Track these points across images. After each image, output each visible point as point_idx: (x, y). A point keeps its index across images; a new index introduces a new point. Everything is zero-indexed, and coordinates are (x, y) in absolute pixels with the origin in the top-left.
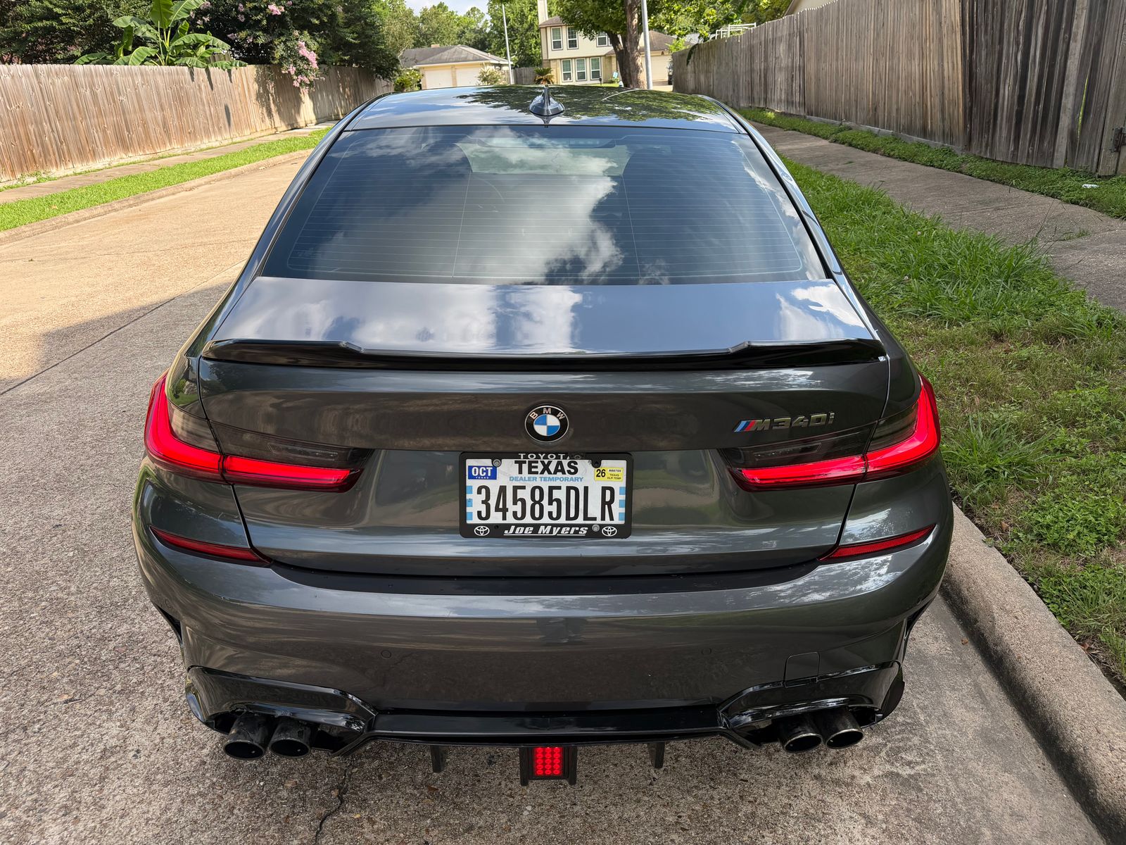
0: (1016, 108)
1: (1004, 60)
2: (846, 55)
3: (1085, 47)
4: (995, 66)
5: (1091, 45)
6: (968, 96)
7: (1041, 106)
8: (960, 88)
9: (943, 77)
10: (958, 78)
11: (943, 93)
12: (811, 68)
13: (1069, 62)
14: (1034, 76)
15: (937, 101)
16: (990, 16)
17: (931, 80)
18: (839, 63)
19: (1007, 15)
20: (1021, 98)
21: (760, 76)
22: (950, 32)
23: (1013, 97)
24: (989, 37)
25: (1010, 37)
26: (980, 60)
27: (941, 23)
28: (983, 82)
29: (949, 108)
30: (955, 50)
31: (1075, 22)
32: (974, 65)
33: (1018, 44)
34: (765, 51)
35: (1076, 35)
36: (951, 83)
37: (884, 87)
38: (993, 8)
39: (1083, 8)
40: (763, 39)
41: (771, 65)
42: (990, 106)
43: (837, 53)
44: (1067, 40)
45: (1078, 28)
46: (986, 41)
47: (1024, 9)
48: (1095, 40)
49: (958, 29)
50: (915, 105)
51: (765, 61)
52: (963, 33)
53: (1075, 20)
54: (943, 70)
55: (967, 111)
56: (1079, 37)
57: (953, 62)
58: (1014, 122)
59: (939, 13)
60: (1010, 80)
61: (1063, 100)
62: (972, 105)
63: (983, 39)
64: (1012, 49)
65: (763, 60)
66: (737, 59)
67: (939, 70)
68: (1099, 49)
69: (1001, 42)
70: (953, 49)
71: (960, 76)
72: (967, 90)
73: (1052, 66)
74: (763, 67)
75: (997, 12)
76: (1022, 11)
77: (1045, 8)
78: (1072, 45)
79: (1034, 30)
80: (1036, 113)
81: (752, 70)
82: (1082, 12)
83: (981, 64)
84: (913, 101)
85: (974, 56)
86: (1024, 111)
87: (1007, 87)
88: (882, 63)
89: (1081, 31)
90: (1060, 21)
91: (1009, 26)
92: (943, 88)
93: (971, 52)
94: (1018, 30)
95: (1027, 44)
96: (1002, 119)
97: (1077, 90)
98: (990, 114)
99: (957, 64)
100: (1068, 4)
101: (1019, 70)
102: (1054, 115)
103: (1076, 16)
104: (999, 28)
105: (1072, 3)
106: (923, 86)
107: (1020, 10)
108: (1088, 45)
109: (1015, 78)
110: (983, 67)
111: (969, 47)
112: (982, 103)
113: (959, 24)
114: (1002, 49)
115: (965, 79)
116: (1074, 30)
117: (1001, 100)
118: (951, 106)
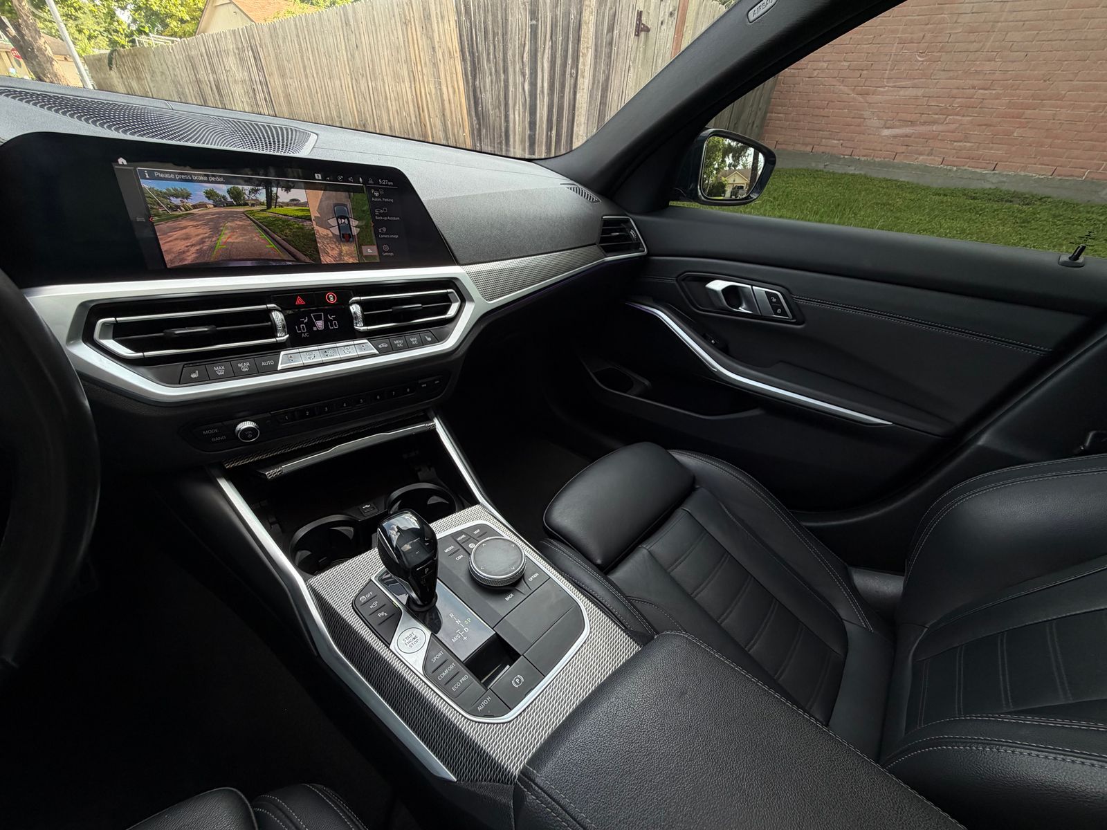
0: (528, 132)
1: (511, 88)
2: (317, 73)
3: (593, 84)
4: (502, 93)
5: (599, 82)
6: (474, 118)
7: (554, 132)
8: (465, 111)
9: (443, 101)
10: (461, 102)
11: (443, 114)
12: (276, 82)
13: (578, 96)
14: (543, 105)
15: (438, 122)
16: (492, 47)
17: (427, 102)
18: (310, 80)
19: (510, 45)
20: (533, 124)
21: (211, 87)
22: (446, 58)
23: (523, 121)
24: (492, 65)
25: (514, 69)
26: (485, 87)
27: (434, 48)
28: (490, 108)
29: (453, 129)
30: (454, 75)
31: (581, 60)
32: (478, 90)
33: (524, 75)
34: (209, 63)
35: (583, 72)
36: (453, 105)
37: (370, 106)
38: (494, 39)
39: (588, 48)
40: (204, 51)
41: (223, 78)
42: (501, 129)
43: (305, 70)
44: (575, 75)
45: (584, 65)
46: (490, 69)
47: (527, 42)
48: (602, 78)
49: (458, 55)
50: (411, 124)
51: (212, 73)
52: (464, 60)
53: (581, 58)
54: (442, 94)
55: (475, 132)
56: (586, 74)
57: (453, 87)
58: (527, 144)
59: (430, 38)
60: (519, 106)
61: (575, 129)
62: (480, 125)
63: (486, 67)
64: (519, 79)
65: (209, 71)
66: (174, 69)
67: (436, 93)
68: (607, 86)
69: (505, 71)
70: (451, 74)
71: (463, 100)
72: (473, 114)
73: (561, 97)
74: (212, 79)
75: (498, 41)
76: (525, 44)
77: (548, 44)
78: (580, 80)
79: (539, 64)
80: (549, 138)
81: (198, 82)
82: (588, 50)
83: (485, 91)
84: (409, 122)
85: (477, 82)
86: (537, 136)
87: (517, 113)
88: (363, 83)
89: (587, 68)
90: (566, 57)
91: (514, 56)
92: (444, 110)
93: (474, 78)
94: (523, 62)
95: (533, 76)
96: (515, 141)
97: (588, 120)
98: (501, 136)
99: (459, 89)
100: (572, 42)
101: (528, 99)
102: (567, 141)
103: (581, 54)
104: (501, 57)
105: (576, 41)
106: (419, 108)
107: (523, 43)
108: (596, 82)
109: (524, 105)
110: (489, 95)
111: (471, 73)
112: (491, 125)
113: (458, 50)
114: (508, 79)
115: (469, 105)
116: (580, 66)
117: (511, 125)
118: (455, 127)
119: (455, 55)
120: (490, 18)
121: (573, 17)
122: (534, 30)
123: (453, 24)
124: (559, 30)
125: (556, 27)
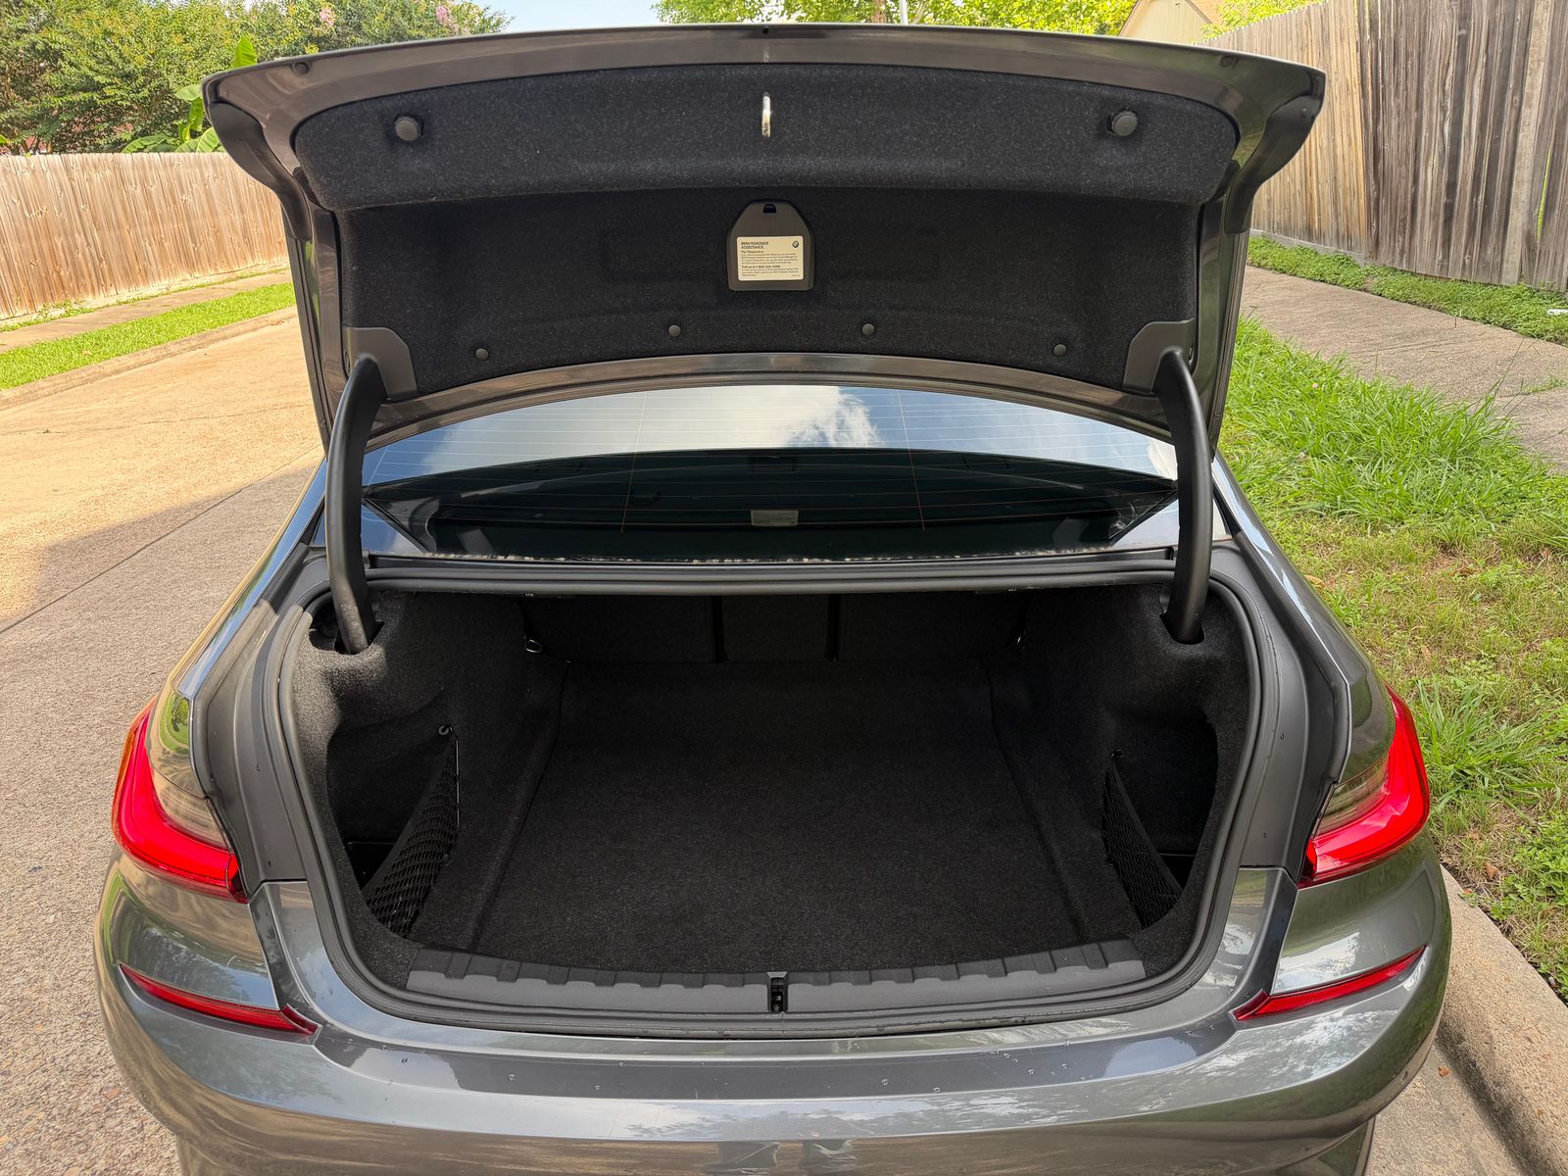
0: (1444, 199)
1: (1424, 133)
3: (1545, 115)
4: (1412, 142)
5: (1553, 112)
6: (1373, 183)
7: (1481, 197)
8: (1361, 172)
9: (1335, 157)
10: (1357, 158)
11: (1334, 178)
13: (1520, 135)
14: (1469, 155)
15: (1327, 189)
16: (1402, 72)
19: (1427, 69)
20: (1451, 187)
22: (1343, 94)
23: (1439, 184)
24: (1401, 100)
25: (1432, 101)
26: (1389, 133)
27: (1330, 81)
28: (1394, 164)
29: (1344, 199)
30: (1351, 119)
31: (1528, 80)
32: (1380, 139)
33: (1444, 110)
35: (1530, 98)
36: (1347, 163)
38: (1407, 60)
39: (1539, 61)
42: (1406, 198)
44: (1517, 104)
45: (1532, 87)
46: (1398, 106)
47: (1451, 62)
48: (1558, 105)
49: (1356, 90)
52: (1364, 95)
53: (1528, 77)
54: (1335, 147)
55: (1372, 204)
56: (1535, 102)
57: (1349, 136)
58: (1441, 219)
60: (1434, 160)
61: (1514, 188)
62: (1379, 193)
63: (1393, 104)
64: (1436, 117)
67: (1328, 147)
69: (1419, 106)
70: (1348, 116)
71: (1360, 155)
72: (1371, 175)
73: (1496, 142)
75: (1412, 67)
76: (1449, 63)
77: (1482, 60)
78: (1525, 111)
79: (1467, 91)
80: (1473, 207)
82: (1539, 64)
83: (1390, 138)
84: (1292, 189)
85: (1380, 127)
86: (1456, 205)
87: (1429, 170)
89: (1537, 92)
90: (1506, 78)
91: (1431, 85)
92: (1336, 170)
93: (1376, 121)
94: (1444, 91)
95: (1458, 110)
96: (1423, 216)
97: (1533, 176)
98: (1405, 208)
99: (1355, 137)
100: (1517, 55)
101: (1447, 147)
102: (1500, 211)
103: (1529, 72)
104: (1415, 87)
105: (1522, 53)
106: (1306, 169)
107: (1446, 63)
108: (1549, 112)
109: (1441, 158)
110: (1394, 142)
111: (1373, 114)
112: (1393, 192)
113: (1357, 83)
114: (1421, 118)
115: (1367, 159)
116: (1527, 90)
117: (1421, 189)
118: (1348, 197)
119: (1354, 90)
120: (1403, 32)
121: (1519, 17)
122: (1463, 42)
123: (1353, 47)
124: (1498, 40)
125: (1494, 34)
